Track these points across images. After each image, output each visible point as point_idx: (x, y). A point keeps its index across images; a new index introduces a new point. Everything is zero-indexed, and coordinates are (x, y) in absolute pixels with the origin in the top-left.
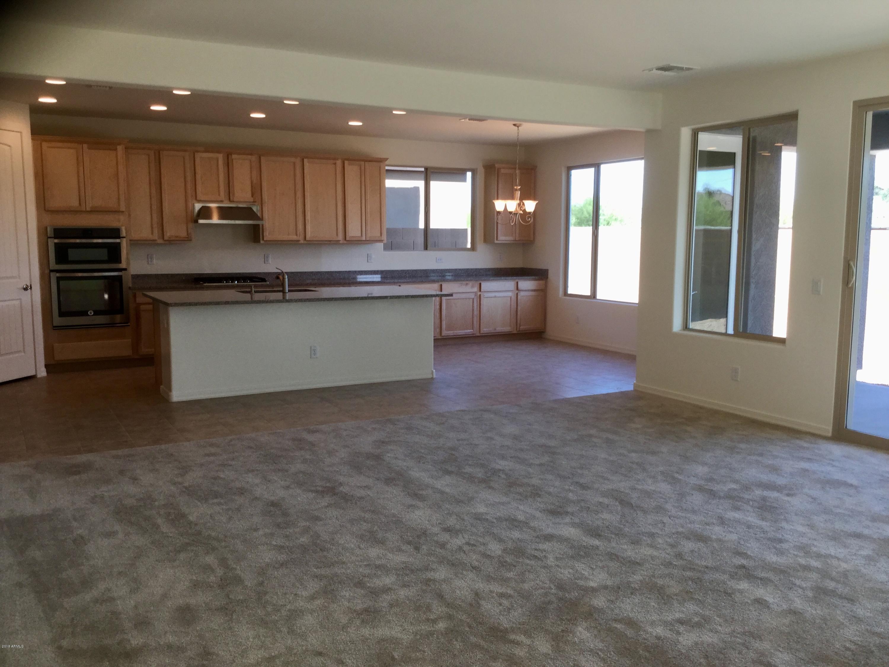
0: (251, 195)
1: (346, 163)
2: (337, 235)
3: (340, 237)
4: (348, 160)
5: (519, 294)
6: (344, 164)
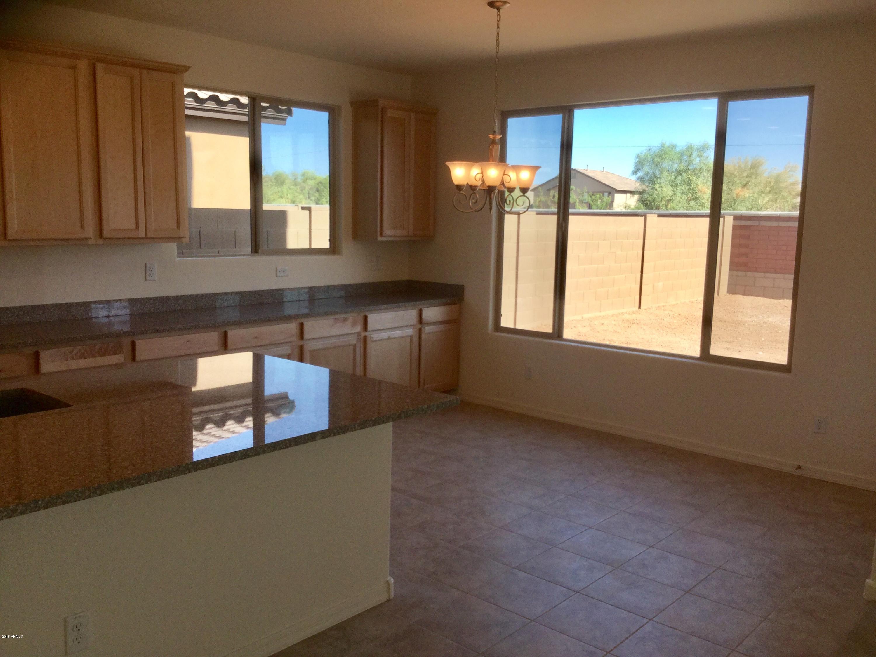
1: (100, 67)
2: (82, 227)
3: (90, 231)
4: (102, 61)
5: (423, 329)
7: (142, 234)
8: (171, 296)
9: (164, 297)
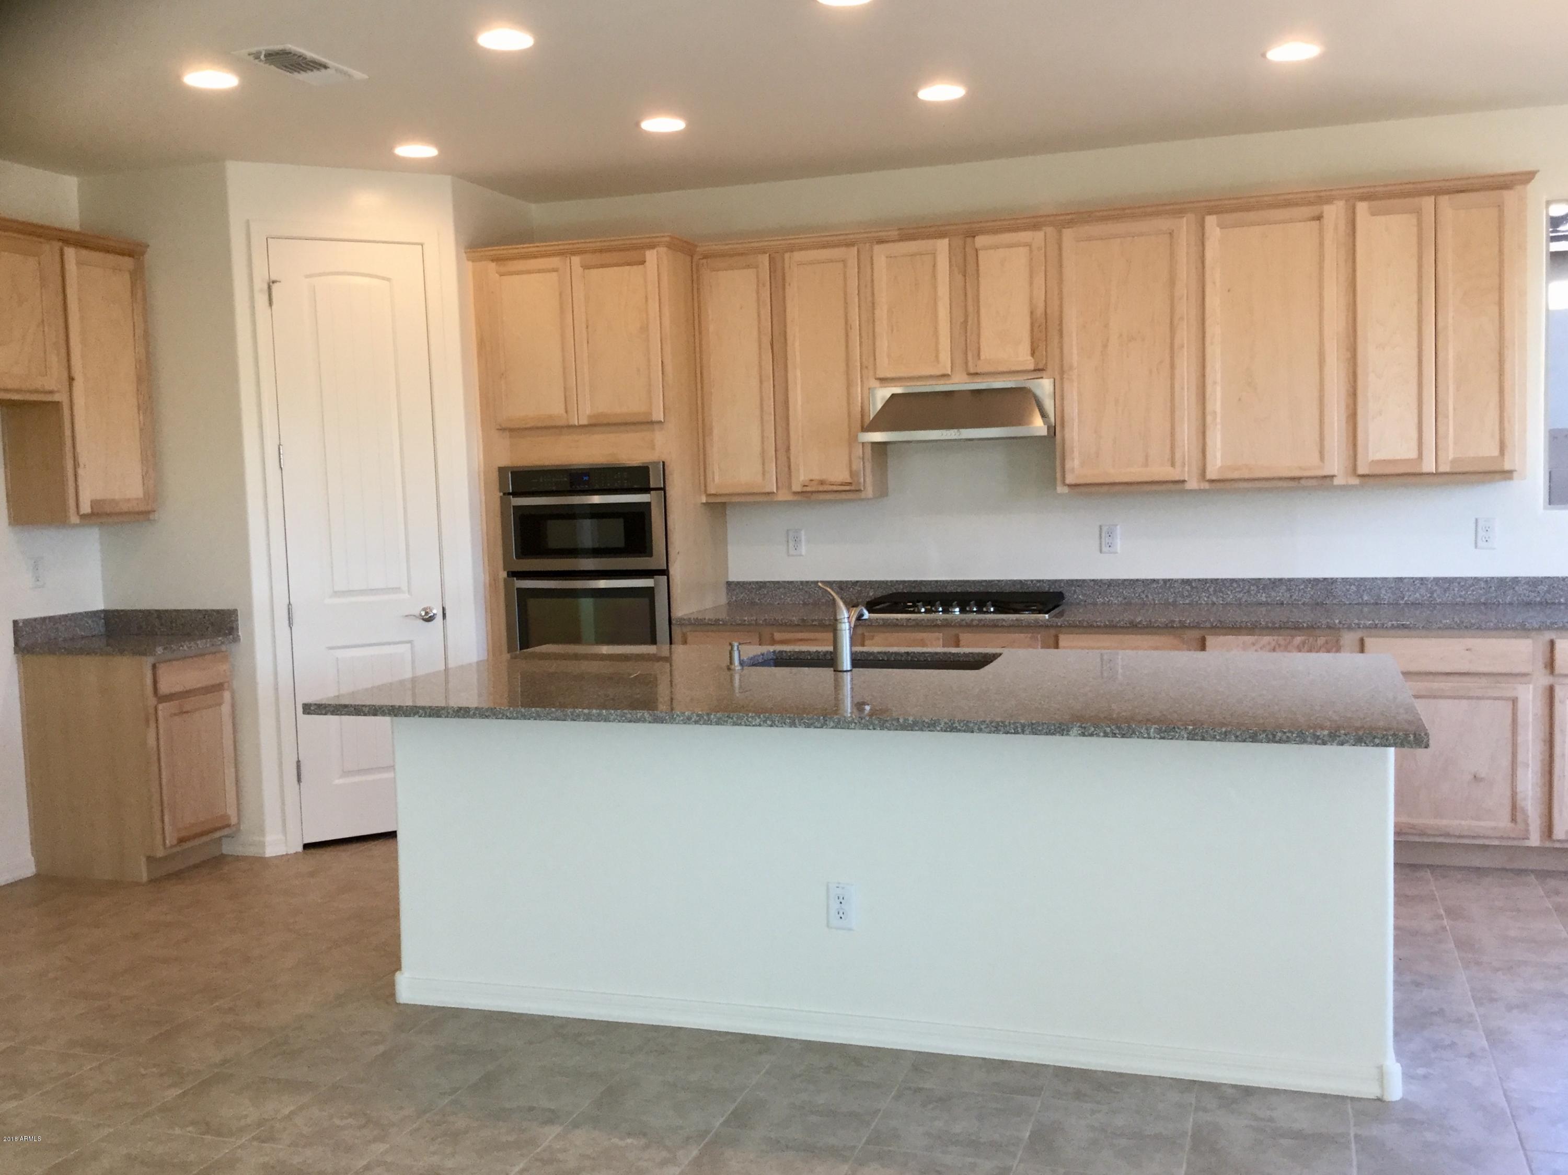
0: (1029, 352)
1: (1363, 208)
2: (1322, 457)
3: (1337, 465)
4: (1368, 198)
6: (1354, 213)
7: (1429, 466)
8: (1522, 577)
9: (1506, 578)
